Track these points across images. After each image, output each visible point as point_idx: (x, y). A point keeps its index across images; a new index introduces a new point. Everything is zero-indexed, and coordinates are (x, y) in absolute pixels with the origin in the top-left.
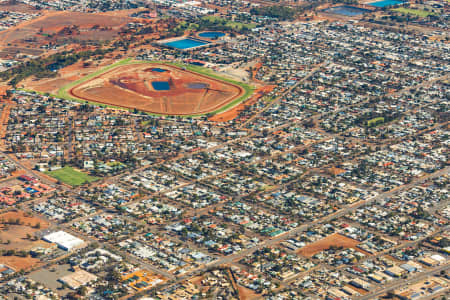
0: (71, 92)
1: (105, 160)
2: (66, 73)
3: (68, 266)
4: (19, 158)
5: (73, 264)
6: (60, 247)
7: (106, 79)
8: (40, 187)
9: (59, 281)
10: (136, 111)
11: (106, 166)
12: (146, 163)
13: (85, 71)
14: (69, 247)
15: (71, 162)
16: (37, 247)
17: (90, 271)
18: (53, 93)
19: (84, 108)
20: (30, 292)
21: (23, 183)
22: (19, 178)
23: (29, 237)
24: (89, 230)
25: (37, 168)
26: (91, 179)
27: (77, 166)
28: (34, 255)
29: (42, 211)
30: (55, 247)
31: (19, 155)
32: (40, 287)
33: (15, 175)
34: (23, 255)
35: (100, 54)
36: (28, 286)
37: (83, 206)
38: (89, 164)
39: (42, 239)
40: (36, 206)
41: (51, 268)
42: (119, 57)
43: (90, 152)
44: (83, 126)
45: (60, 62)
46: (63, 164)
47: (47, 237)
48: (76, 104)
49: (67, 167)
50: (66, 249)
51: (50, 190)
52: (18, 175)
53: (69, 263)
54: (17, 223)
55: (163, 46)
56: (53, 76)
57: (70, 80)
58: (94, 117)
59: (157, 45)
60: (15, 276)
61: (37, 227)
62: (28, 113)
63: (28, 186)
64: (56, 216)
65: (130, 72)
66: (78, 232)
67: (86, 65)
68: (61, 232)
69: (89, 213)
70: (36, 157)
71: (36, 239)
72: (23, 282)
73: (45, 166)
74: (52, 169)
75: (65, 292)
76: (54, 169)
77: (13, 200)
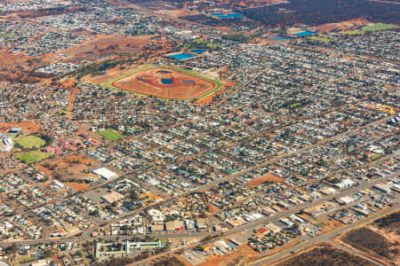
0: (113, 84)
1: (131, 126)
2: (110, 72)
3: (107, 189)
4: (80, 123)
5: (110, 188)
6: (103, 177)
7: (134, 77)
8: (92, 141)
9: (101, 198)
10: (151, 97)
11: (132, 129)
12: (156, 128)
13: (121, 72)
14: (108, 177)
15: (111, 127)
16: (89, 177)
17: (120, 192)
18: (102, 84)
19: (120, 94)
20: (84, 204)
21: (82, 138)
22: (80, 136)
23: (84, 171)
24: (120, 168)
25: (91, 130)
26: (122, 137)
27: (115, 129)
28: (87, 182)
29: (93, 156)
30: (100, 177)
31: (80, 121)
32: (90, 202)
33: (78, 133)
34: (80, 181)
35: (131, 62)
36: (83, 200)
37: (117, 153)
38: (122, 128)
39: (92, 172)
40: (89, 153)
41: (97, 190)
42: (142, 64)
43: (123, 121)
44: (119, 105)
45: (106, 66)
46: (107, 127)
47: (95, 171)
48: (115, 91)
49: (109, 130)
50: (106, 179)
51: (98, 143)
53: (108, 187)
54: (78, 162)
55: (168, 57)
56: (102, 74)
57: (112, 77)
58: (126, 100)
59: (165, 57)
60: (75, 194)
61: (90, 165)
62: (87, 97)
63: (85, 140)
64: (101, 158)
65: (148, 72)
66: (114, 169)
67: (122, 68)
68: (103, 169)
69: (121, 158)
70: (90, 123)
71: (88, 172)
72: (80, 198)
73: (95, 129)
75: (105, 205)
76: (100, 130)
77: (76, 149)
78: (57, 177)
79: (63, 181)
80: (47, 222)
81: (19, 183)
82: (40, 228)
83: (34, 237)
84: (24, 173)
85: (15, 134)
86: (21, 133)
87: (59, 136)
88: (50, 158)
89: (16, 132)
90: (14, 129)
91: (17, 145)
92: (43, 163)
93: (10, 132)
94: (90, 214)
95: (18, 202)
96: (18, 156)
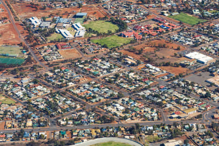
1: (207, 9)
3: (209, 73)
4: (148, 8)
5: (211, 72)
6: (198, 61)
8: (169, 25)
9: (206, 81)
11: (208, 12)
14: (205, 62)
15: (183, 10)
16: (183, 61)
20: (190, 87)
21: (157, 23)
22: (153, 20)
23: (176, 55)
24: (214, 52)
25: (163, 14)
26: (202, 21)
27: (189, 13)
28: (183, 66)
29: (177, 40)
30: (195, 61)
31: (147, 5)
32: (196, 85)
33: (149, 18)
34: (177, 65)
36: (187, 83)
37: (203, 37)
38: (197, 12)
39: (185, 56)
40: (172, 37)
41: (198, 74)
43: (194, 4)
46: (179, 11)
47: (187, 55)
49: (182, 13)
50: (203, 63)
51: (177, 27)
52: (152, 18)
53: (208, 71)
54: (164, 46)
60: (177, 78)
61: (178, 49)
63: (161, 25)
64: (188, 43)
66: (207, 52)
68: (195, 53)
69: (209, 42)
70: (159, 7)
71: (181, 56)
72: (183, 81)
73: (167, 13)
74: (173, 14)
75: (213, 88)
76: (174, 14)
77: (155, 33)
78: (149, 61)
79: (156, 65)
80: (160, 105)
81: (111, 68)
82: (155, 110)
83: (153, 119)
84: (110, 57)
85: (82, 19)
86: (88, 18)
87: (131, 21)
88: (132, 42)
89: (81, 17)
90: (78, 14)
91: (89, 30)
92: (126, 47)
93: (75, 17)
94: (201, 97)
95: (118, 85)
96: (96, 40)
